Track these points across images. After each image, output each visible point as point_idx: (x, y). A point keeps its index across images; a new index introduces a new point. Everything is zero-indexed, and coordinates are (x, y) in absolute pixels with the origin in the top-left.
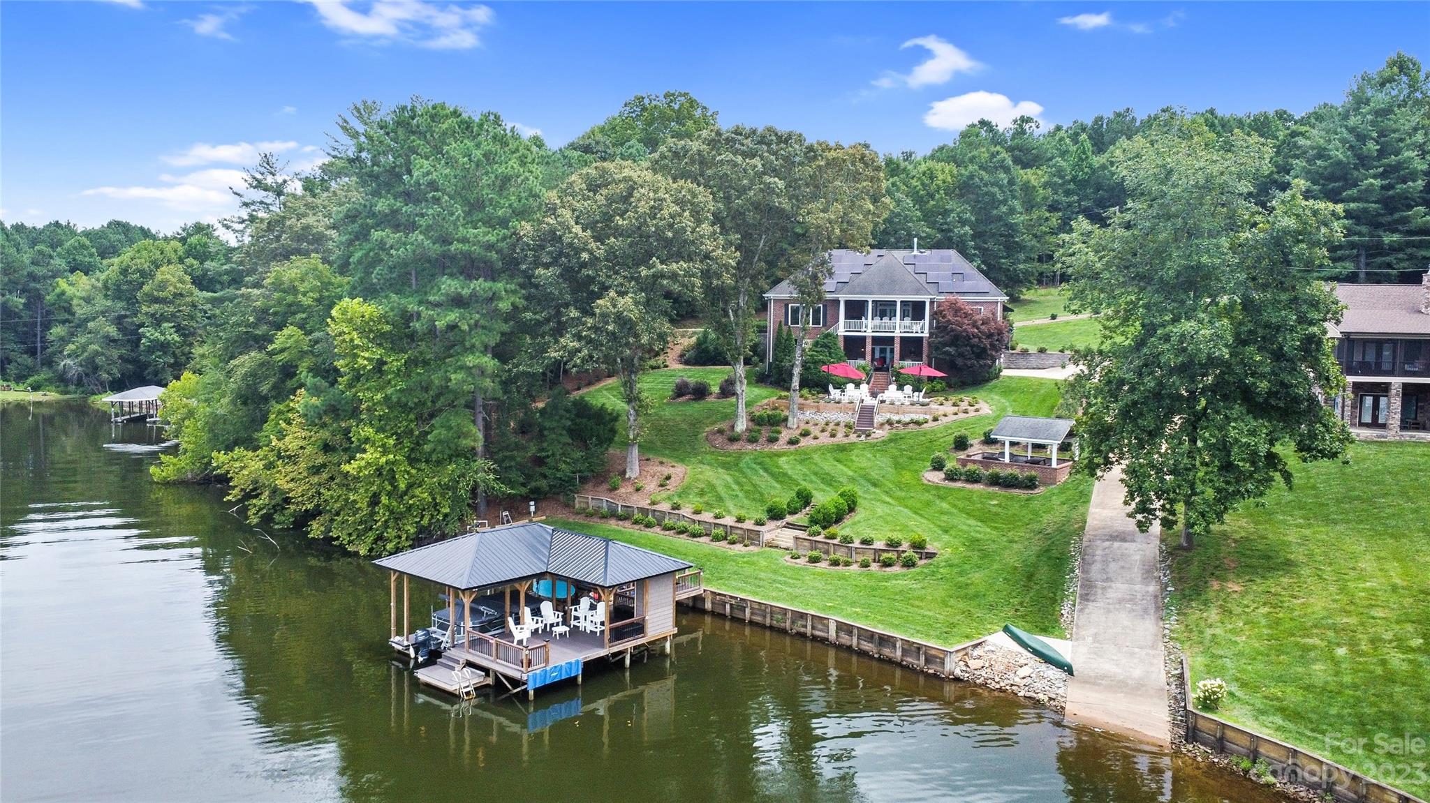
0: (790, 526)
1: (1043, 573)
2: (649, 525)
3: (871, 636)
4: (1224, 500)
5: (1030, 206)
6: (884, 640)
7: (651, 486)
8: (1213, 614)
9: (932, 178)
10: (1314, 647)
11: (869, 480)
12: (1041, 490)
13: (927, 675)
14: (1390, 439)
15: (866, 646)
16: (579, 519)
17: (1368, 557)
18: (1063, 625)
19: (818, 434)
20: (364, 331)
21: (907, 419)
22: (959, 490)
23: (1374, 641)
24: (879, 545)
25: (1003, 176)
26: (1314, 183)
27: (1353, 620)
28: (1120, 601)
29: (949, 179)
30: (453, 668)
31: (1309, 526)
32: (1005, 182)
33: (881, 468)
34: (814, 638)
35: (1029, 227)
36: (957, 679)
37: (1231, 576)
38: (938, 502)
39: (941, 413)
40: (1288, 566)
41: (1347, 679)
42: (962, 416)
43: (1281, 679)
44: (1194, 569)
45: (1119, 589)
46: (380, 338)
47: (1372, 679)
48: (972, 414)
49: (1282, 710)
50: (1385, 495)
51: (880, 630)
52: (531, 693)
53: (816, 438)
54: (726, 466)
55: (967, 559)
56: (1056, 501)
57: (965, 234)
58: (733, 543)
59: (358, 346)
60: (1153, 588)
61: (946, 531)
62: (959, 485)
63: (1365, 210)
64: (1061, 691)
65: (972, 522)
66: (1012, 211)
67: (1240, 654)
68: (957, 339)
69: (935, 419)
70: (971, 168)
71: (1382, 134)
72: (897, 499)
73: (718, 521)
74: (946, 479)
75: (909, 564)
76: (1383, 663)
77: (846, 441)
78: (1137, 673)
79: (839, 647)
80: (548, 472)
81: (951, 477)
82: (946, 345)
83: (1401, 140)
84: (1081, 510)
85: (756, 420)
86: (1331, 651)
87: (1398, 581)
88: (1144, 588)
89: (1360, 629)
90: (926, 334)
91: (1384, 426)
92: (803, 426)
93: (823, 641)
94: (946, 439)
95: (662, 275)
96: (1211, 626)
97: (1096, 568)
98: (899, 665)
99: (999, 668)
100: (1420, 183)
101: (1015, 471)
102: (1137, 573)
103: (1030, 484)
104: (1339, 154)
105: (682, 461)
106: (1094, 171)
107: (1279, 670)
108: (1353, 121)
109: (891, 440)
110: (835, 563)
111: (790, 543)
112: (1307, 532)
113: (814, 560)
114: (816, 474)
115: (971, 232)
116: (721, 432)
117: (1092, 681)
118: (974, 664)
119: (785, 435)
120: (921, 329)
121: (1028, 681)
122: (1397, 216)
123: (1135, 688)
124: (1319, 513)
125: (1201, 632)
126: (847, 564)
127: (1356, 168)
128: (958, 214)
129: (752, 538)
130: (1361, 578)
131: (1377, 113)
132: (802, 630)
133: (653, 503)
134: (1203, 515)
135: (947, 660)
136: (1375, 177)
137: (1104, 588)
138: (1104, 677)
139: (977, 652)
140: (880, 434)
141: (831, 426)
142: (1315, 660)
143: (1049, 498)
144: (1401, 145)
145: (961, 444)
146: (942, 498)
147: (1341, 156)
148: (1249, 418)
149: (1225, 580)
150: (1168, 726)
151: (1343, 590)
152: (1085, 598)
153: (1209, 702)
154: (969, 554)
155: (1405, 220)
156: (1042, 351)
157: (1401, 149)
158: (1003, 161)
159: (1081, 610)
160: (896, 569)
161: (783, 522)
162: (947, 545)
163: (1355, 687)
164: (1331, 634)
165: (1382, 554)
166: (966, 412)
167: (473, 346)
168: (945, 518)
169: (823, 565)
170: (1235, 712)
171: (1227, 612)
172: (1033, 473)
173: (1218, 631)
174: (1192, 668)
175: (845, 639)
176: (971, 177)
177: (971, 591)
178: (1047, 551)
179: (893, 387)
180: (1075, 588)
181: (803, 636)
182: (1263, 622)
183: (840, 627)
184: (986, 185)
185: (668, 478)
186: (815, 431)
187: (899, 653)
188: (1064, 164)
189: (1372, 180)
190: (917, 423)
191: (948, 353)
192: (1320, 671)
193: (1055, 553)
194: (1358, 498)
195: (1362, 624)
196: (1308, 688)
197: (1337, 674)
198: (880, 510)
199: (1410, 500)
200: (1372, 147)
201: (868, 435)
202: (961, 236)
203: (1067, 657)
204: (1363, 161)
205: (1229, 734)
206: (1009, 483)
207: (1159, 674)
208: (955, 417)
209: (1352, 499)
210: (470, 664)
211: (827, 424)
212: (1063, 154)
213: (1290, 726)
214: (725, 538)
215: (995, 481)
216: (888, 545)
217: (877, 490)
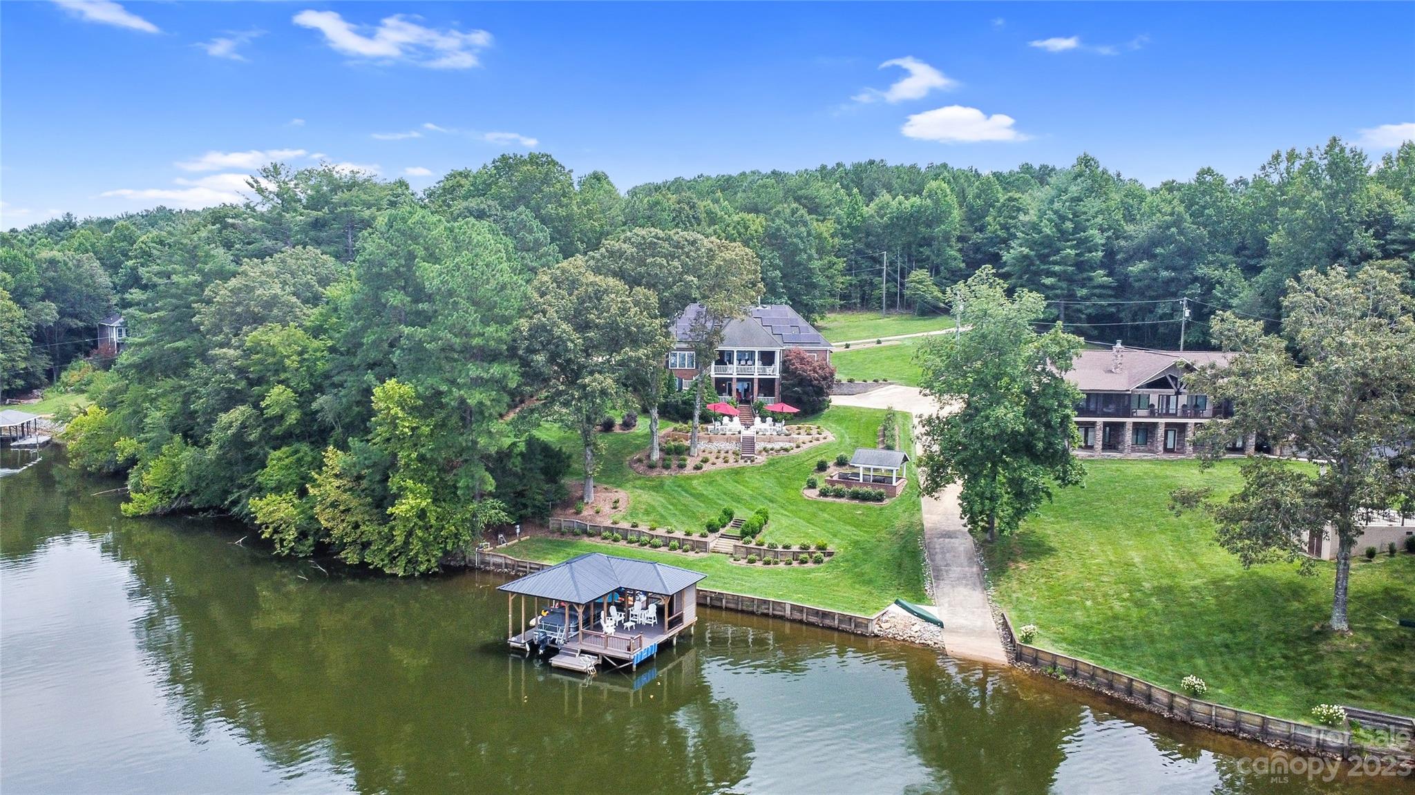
0: (723, 536)
1: (907, 562)
2: (616, 540)
3: (817, 613)
4: (1019, 514)
5: (821, 251)
6: (825, 615)
7: (606, 508)
8: (1014, 584)
9: (747, 228)
10: (1074, 602)
11: (766, 498)
12: (887, 502)
13: (856, 634)
14: (1096, 458)
15: (813, 619)
16: (556, 537)
17: (1094, 543)
18: (929, 597)
19: (715, 461)
20: (401, 404)
21: (777, 446)
22: (831, 503)
23: (1105, 595)
24: (795, 548)
25: (803, 229)
26: (1031, 249)
27: (1092, 584)
28: (959, 579)
29: (760, 230)
30: (575, 656)
31: (1058, 522)
32: (805, 234)
33: (770, 488)
34: (775, 617)
35: (822, 270)
36: (876, 636)
37: (1019, 559)
38: (820, 513)
39: (801, 441)
40: (1050, 551)
41: (1095, 619)
42: (815, 443)
43: (1061, 622)
44: (998, 555)
45: (956, 571)
46: (413, 411)
47: (1107, 620)
48: (822, 441)
49: (1065, 639)
50: (1098, 500)
51: (821, 608)
52: (635, 666)
53: (714, 464)
54: (654, 488)
55: (855, 556)
56: (900, 510)
57: (775, 277)
58: (686, 551)
59: (398, 418)
60: (975, 569)
61: (835, 536)
62: (829, 499)
63: (1065, 271)
64: (940, 638)
65: (848, 527)
66: (810, 258)
67: (1035, 608)
68: (803, 381)
69: (798, 447)
70: (778, 221)
71: (1075, 215)
72: (791, 511)
73: (671, 535)
74: (820, 495)
75: (818, 561)
76: (1111, 608)
77: (736, 465)
78: (979, 623)
79: (793, 621)
80: (529, 502)
81: (824, 494)
82: (794, 386)
83: (1088, 220)
84: (918, 516)
85: (666, 451)
86: (1083, 603)
87: (1112, 558)
88: (971, 570)
89: (1097, 589)
90: (777, 376)
91: (1091, 447)
92: (702, 455)
93: (782, 618)
94: (809, 462)
95: (630, 359)
96: (1014, 592)
97: (938, 557)
98: (837, 629)
99: (900, 627)
100: (1100, 254)
101: (869, 489)
102: (963, 559)
103: (879, 498)
104: (1048, 231)
105: (619, 486)
106: (864, 220)
107: (1058, 617)
108: (1056, 206)
109: (770, 464)
110: (767, 563)
111: (731, 550)
112: (1057, 527)
113: (751, 561)
114: (725, 494)
115: (780, 275)
116: (640, 460)
117: (954, 631)
118: (885, 626)
119: (691, 462)
120: (774, 372)
121: (919, 633)
122: (1085, 275)
123: (980, 633)
124: (1062, 514)
125: (1010, 596)
126: (776, 563)
127: (1059, 240)
128: (770, 259)
129: (700, 546)
130: (1093, 557)
131: (1073, 200)
132: (766, 611)
133: (615, 523)
134: (1008, 524)
135: (870, 625)
136: (1071, 247)
137: (947, 571)
138: (962, 627)
139: (884, 618)
140: (761, 459)
141: (723, 455)
142: (1076, 609)
143: (893, 508)
144: (1088, 224)
145: (822, 467)
146: (823, 510)
147: (1049, 232)
148: (1032, 465)
149: (1018, 562)
150: (1004, 653)
151: (1084, 565)
152: (937, 578)
153: (1028, 638)
154: (855, 551)
155: (1090, 279)
156: (851, 381)
157: (1087, 227)
158: (802, 217)
159: (937, 587)
160: (810, 565)
161: (717, 535)
162: (839, 546)
163: (1099, 623)
164: (1081, 593)
165: (1101, 541)
166: (818, 440)
167: (491, 415)
168: (829, 525)
169: (759, 564)
170: (1041, 643)
171: (1021, 582)
172: (882, 490)
173: (1020, 595)
174: (1011, 619)
175: (797, 616)
176: (778, 229)
177: (866, 577)
178: (904, 547)
179: (758, 420)
180: (929, 572)
181: (766, 615)
182: (1044, 587)
183: (793, 607)
184: (790, 236)
185: (616, 502)
186: (712, 458)
187: (836, 622)
188: (839, 212)
189: (1069, 250)
190: (786, 450)
191: (796, 392)
192: (1079, 616)
193: (910, 548)
194: (1083, 502)
195: (1097, 586)
196: (1076, 626)
197: (1089, 616)
198: (785, 522)
199: (1112, 503)
200: (1069, 225)
201: (752, 461)
202: (772, 279)
203: (938, 617)
204: (1063, 235)
205: (1041, 655)
206: (865, 498)
207: (992, 624)
208: (811, 444)
209: (1081, 503)
210: (583, 652)
211: (719, 452)
212: (840, 202)
213: (1070, 648)
214: (680, 548)
215: (855, 496)
216: (801, 548)
217: (775, 505)
